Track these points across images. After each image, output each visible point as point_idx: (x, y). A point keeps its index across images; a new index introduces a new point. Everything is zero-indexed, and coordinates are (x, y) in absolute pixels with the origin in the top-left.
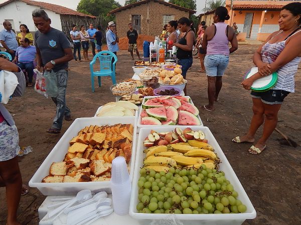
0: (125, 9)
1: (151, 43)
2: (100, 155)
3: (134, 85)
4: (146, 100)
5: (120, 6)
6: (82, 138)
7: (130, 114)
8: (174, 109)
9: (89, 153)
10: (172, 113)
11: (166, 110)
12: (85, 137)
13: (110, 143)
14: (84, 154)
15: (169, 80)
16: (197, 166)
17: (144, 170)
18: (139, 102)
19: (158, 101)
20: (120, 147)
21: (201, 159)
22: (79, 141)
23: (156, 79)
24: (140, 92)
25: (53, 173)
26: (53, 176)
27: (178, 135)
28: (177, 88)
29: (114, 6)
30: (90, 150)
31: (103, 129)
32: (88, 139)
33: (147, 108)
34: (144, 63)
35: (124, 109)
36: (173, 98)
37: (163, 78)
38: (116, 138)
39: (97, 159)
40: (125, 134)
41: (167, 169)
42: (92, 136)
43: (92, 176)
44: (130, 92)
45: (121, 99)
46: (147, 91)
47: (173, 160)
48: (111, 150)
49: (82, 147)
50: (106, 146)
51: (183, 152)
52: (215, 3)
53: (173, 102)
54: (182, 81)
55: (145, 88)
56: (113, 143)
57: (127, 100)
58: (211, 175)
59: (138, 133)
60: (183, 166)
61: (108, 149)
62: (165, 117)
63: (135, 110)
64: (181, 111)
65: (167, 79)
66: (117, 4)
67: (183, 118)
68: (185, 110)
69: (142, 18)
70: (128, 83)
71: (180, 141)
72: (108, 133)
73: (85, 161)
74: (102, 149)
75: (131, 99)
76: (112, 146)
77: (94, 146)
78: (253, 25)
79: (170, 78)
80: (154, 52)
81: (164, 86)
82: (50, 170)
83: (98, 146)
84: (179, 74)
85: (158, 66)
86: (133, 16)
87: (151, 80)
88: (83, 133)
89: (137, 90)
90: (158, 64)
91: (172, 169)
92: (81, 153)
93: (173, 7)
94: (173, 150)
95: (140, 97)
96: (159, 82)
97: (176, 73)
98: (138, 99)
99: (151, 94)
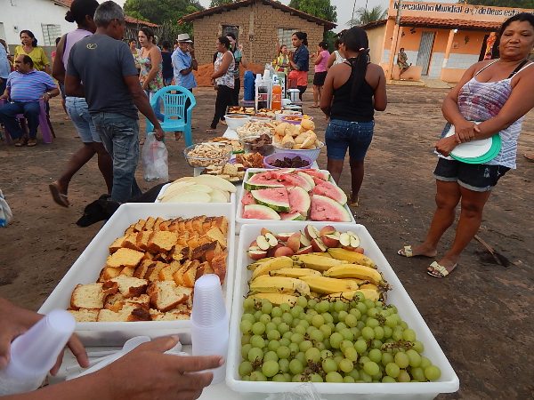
0: (210, 13)
1: (258, 76)
2: (167, 271)
3: (228, 149)
4: (251, 174)
5: (201, 8)
6: (132, 239)
7: (221, 199)
8: (302, 193)
9: (146, 269)
10: (300, 199)
11: (289, 194)
12: (139, 238)
13: (186, 250)
14: (136, 270)
15: (292, 140)
16: (348, 294)
17: (250, 301)
18: (237, 179)
19: (273, 177)
20: (205, 257)
21: (353, 283)
22: (127, 245)
23: (267, 139)
24: (239, 160)
25: (77, 303)
26: (77, 309)
27: (310, 239)
28: (305, 155)
29: (189, 8)
30: (148, 263)
31: (172, 224)
32: (144, 242)
33: (254, 188)
34: (244, 110)
35: (210, 190)
36: (300, 173)
37: (281, 136)
38: (196, 241)
39: (161, 279)
40: (213, 234)
41: (293, 299)
42: (151, 236)
43: (152, 311)
44: (221, 160)
45: (205, 172)
46: (251, 160)
47: (303, 282)
48: (188, 263)
49: (133, 257)
50: (178, 256)
51: (321, 270)
52: (370, 11)
53: (300, 179)
54: (315, 144)
55: (247, 155)
56: (191, 249)
57: (216, 174)
58: (373, 312)
59: (237, 234)
60: (322, 295)
61: (182, 262)
62: (286, 205)
63: (230, 193)
64: (316, 197)
65: (288, 139)
66: (197, 5)
67: (319, 208)
68: (324, 195)
69: (241, 31)
70: (217, 144)
71: (315, 249)
72: (180, 233)
73: (139, 283)
74: (170, 261)
75: (222, 173)
76: (190, 255)
77: (154, 255)
78: (434, 54)
79: (294, 137)
80: (262, 90)
81: (283, 152)
82: (72, 299)
83: (164, 256)
84: (310, 131)
85: (271, 117)
86: (224, 27)
87: (257, 140)
88: (135, 231)
89: (234, 156)
90: (269, 114)
91: (302, 300)
92: (131, 267)
93: (296, 14)
94: (303, 266)
95: (240, 169)
96: (273, 144)
97: (305, 129)
98: (235, 173)
99: (258, 164)
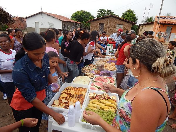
0: (96, 20)
2: (72, 99)
3: (92, 68)
4: (95, 77)
5: (94, 17)
6: (66, 92)
7: (87, 83)
9: (68, 98)
12: (67, 91)
13: (77, 95)
14: (66, 98)
16: (107, 110)
17: (87, 108)
18: (92, 78)
19: (100, 79)
20: (80, 97)
21: (110, 108)
22: (65, 93)
25: (55, 104)
26: (55, 105)
27: (104, 96)
28: (112, 72)
30: (68, 97)
31: (75, 89)
32: (68, 92)
33: (94, 82)
35: (84, 80)
36: (107, 78)
37: (106, 66)
38: (79, 93)
39: (71, 101)
40: (83, 92)
41: (96, 109)
42: (70, 91)
43: (68, 107)
45: (85, 75)
47: (99, 106)
48: (77, 98)
49: (66, 95)
50: (75, 96)
51: (104, 104)
52: (150, 18)
53: (106, 80)
54: (115, 69)
56: (78, 95)
57: (87, 76)
58: (111, 114)
59: (88, 92)
60: (103, 109)
61: (75, 98)
63: (90, 81)
70: (89, 67)
71: (105, 99)
72: (76, 91)
73: (66, 101)
74: (73, 97)
75: (89, 75)
76: (77, 97)
77: (70, 95)
79: (109, 67)
81: (106, 71)
82: (54, 102)
83: (72, 96)
84: (114, 66)
86: (100, 24)
87: (100, 66)
88: (67, 89)
91: (98, 109)
92: (65, 98)
93: (123, 20)
94: (101, 102)
95: (94, 75)
96: (104, 68)
97: (112, 65)
98: (92, 75)
99: (99, 74)
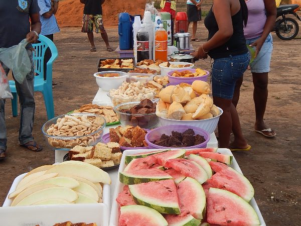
1: (137, 19)
3: (99, 120)
4: (129, 159)
7: (90, 193)
8: (194, 185)
10: (192, 196)
11: (177, 187)
15: (180, 109)
18: (111, 164)
19: (157, 163)
23: (149, 105)
24: (114, 137)
28: (199, 128)
33: (132, 181)
34: (120, 63)
35: (76, 184)
36: (193, 156)
37: (167, 103)
44: (89, 137)
45: (69, 157)
46: (129, 136)
53: (192, 166)
54: (211, 111)
55: (124, 128)
57: (82, 159)
62: (174, 205)
63: (102, 184)
64: (213, 190)
65: (176, 107)
67: (218, 207)
68: (223, 187)
70: (84, 115)
75: (92, 156)
79: (184, 104)
80: (143, 38)
81: (169, 124)
84: (204, 96)
85: (154, 72)
87: (138, 108)
89: (107, 131)
90: (153, 67)
95: (115, 150)
96: (158, 113)
97: (198, 94)
98: (109, 155)
99: (139, 143)
